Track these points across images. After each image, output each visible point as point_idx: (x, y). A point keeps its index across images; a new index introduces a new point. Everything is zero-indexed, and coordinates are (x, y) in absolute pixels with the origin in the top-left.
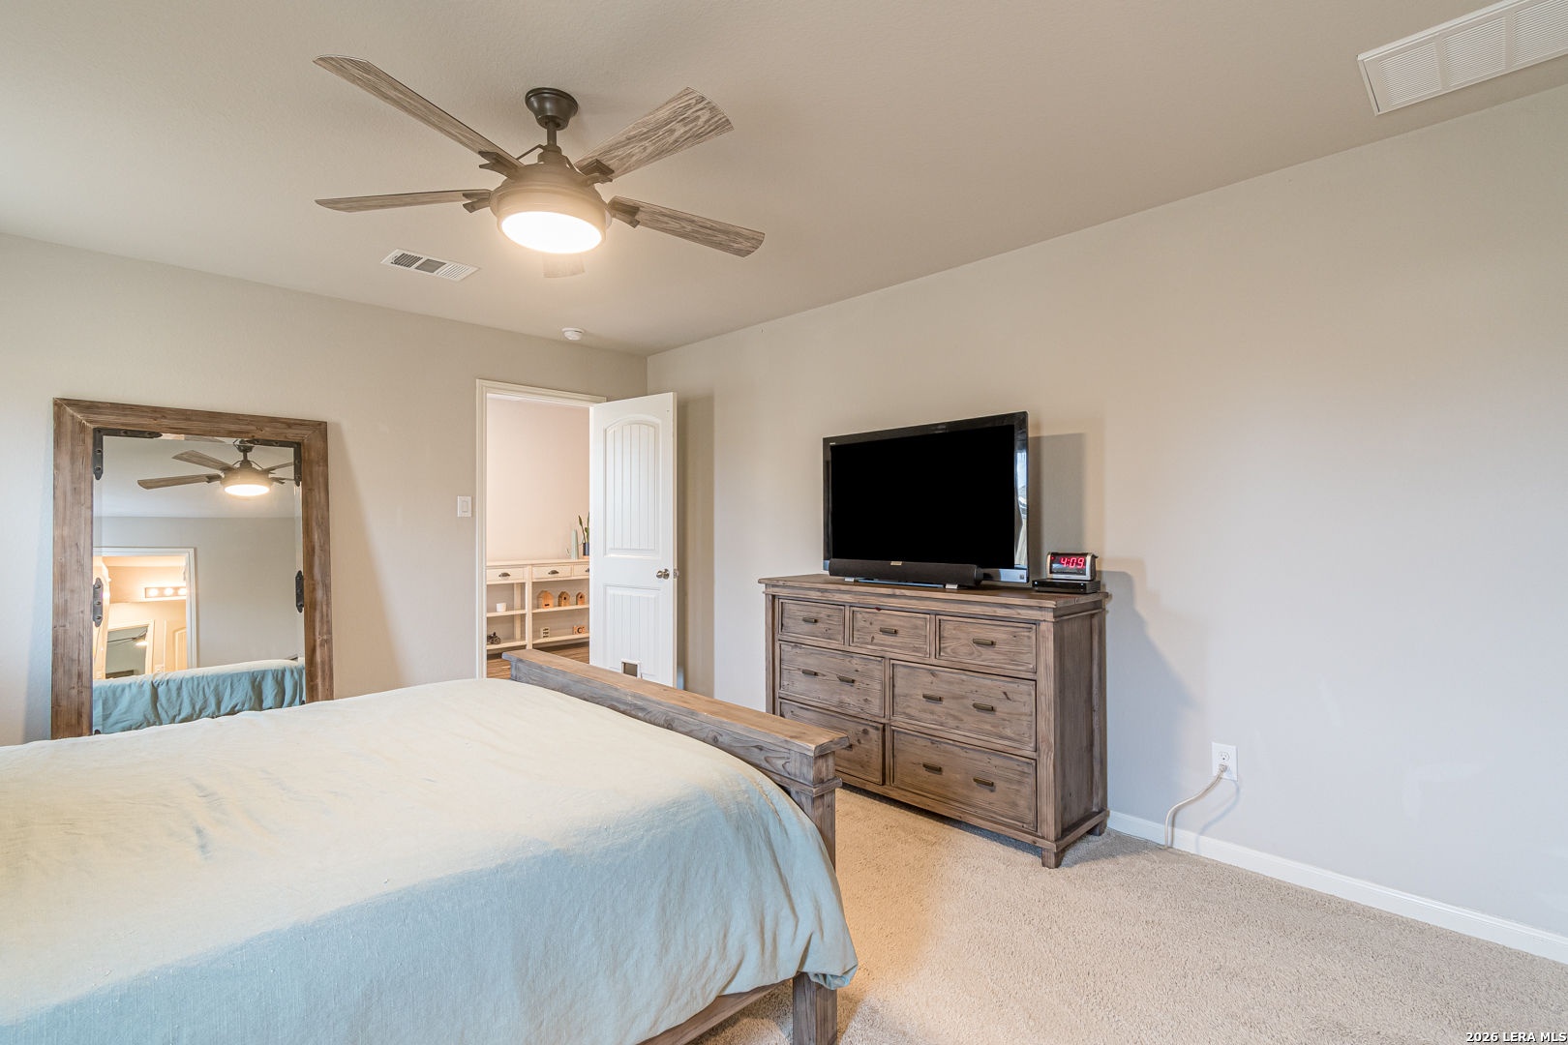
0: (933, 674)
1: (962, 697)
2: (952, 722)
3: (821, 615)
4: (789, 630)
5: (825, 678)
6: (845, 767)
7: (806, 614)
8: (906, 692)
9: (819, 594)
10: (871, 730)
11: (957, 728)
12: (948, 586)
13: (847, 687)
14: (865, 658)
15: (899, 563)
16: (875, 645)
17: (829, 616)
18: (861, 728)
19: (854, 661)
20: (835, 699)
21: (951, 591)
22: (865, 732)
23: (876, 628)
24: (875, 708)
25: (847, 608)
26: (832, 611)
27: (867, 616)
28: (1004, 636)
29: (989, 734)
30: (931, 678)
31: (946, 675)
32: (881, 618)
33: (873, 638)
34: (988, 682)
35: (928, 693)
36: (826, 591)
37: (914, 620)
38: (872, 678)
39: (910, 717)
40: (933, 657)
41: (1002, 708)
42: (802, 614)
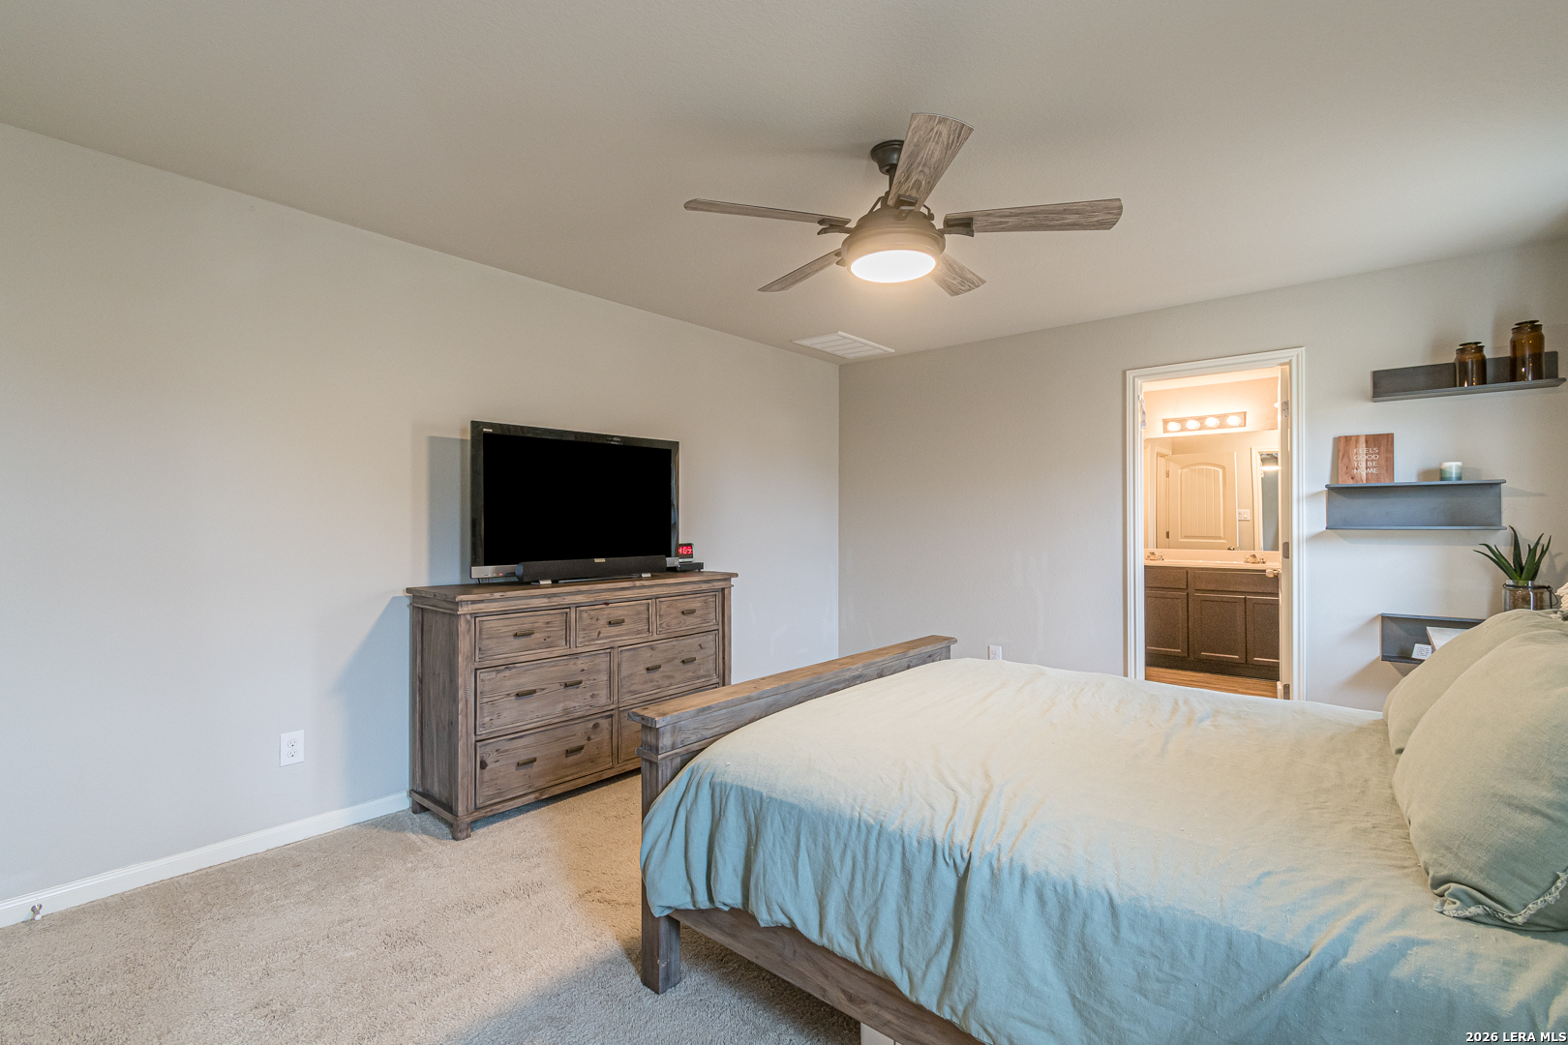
0: (652, 648)
1: (674, 659)
2: (666, 682)
3: (536, 625)
4: (490, 653)
5: (545, 691)
6: (572, 774)
7: (516, 627)
8: (630, 672)
9: (546, 600)
10: (600, 721)
11: (671, 685)
12: (643, 575)
13: (571, 691)
14: (593, 654)
15: (603, 560)
16: (602, 639)
17: (548, 623)
18: (591, 724)
19: (579, 662)
20: (560, 708)
21: (647, 579)
22: (596, 726)
23: (603, 621)
24: (603, 700)
25: (573, 610)
26: (553, 617)
27: (593, 613)
28: (699, 604)
29: (691, 679)
30: (650, 652)
31: (662, 646)
32: (606, 612)
33: (599, 633)
34: (690, 641)
35: (649, 666)
36: (555, 595)
37: (637, 607)
38: (599, 672)
39: (634, 692)
40: (655, 634)
41: (698, 656)
42: (510, 628)
